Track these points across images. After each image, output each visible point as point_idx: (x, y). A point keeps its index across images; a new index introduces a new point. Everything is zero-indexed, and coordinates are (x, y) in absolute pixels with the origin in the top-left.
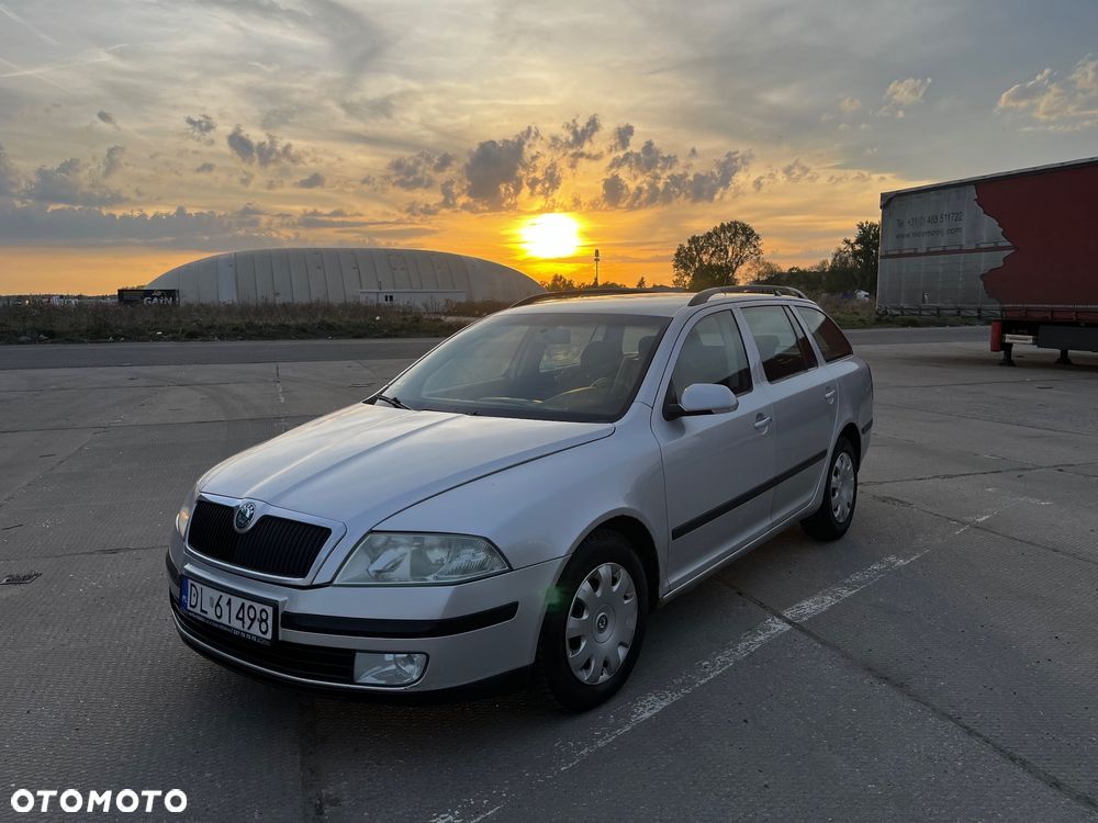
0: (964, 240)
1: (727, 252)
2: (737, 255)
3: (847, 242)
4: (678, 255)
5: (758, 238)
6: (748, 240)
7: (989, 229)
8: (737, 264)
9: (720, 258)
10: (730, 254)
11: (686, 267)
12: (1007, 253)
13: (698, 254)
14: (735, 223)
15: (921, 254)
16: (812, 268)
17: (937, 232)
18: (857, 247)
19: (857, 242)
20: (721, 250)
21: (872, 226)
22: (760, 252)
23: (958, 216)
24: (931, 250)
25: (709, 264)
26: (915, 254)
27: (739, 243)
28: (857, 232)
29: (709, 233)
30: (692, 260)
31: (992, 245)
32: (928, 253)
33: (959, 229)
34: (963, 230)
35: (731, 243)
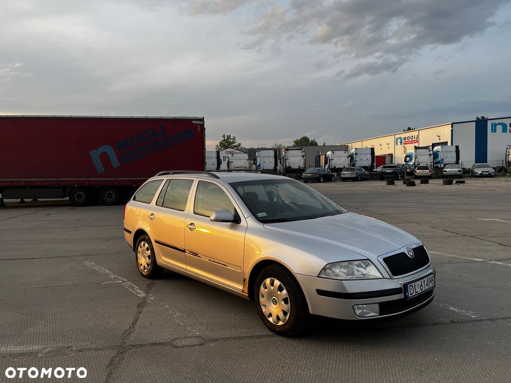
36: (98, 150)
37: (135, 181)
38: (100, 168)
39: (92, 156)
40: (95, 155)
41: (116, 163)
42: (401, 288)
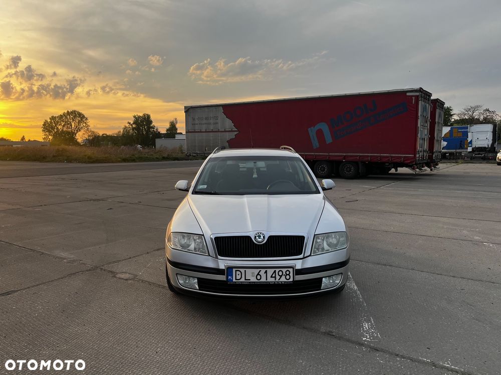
0: (220, 127)
1: (71, 125)
2: (77, 127)
3: (129, 123)
4: (44, 125)
5: (87, 119)
6: (82, 120)
7: (229, 124)
8: (77, 131)
9: (68, 128)
10: (73, 126)
11: (49, 131)
12: (236, 133)
13: (56, 126)
14: (75, 111)
15: (203, 132)
16: (113, 134)
17: (209, 124)
18: (134, 126)
19: (134, 124)
20: (68, 124)
21: (139, 117)
22: (88, 126)
23: (216, 118)
24: (207, 130)
25: (62, 130)
26: (201, 132)
27: (77, 121)
28: (133, 119)
29: (61, 115)
30: (53, 128)
31: (230, 130)
32: (206, 132)
33: (217, 123)
34: (219, 124)
35: (73, 120)
36: (316, 126)
37: (345, 156)
38: (316, 144)
39: (310, 132)
40: (312, 132)
41: (329, 139)
42: (224, 270)
